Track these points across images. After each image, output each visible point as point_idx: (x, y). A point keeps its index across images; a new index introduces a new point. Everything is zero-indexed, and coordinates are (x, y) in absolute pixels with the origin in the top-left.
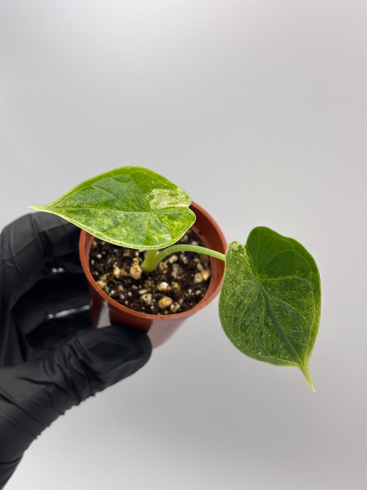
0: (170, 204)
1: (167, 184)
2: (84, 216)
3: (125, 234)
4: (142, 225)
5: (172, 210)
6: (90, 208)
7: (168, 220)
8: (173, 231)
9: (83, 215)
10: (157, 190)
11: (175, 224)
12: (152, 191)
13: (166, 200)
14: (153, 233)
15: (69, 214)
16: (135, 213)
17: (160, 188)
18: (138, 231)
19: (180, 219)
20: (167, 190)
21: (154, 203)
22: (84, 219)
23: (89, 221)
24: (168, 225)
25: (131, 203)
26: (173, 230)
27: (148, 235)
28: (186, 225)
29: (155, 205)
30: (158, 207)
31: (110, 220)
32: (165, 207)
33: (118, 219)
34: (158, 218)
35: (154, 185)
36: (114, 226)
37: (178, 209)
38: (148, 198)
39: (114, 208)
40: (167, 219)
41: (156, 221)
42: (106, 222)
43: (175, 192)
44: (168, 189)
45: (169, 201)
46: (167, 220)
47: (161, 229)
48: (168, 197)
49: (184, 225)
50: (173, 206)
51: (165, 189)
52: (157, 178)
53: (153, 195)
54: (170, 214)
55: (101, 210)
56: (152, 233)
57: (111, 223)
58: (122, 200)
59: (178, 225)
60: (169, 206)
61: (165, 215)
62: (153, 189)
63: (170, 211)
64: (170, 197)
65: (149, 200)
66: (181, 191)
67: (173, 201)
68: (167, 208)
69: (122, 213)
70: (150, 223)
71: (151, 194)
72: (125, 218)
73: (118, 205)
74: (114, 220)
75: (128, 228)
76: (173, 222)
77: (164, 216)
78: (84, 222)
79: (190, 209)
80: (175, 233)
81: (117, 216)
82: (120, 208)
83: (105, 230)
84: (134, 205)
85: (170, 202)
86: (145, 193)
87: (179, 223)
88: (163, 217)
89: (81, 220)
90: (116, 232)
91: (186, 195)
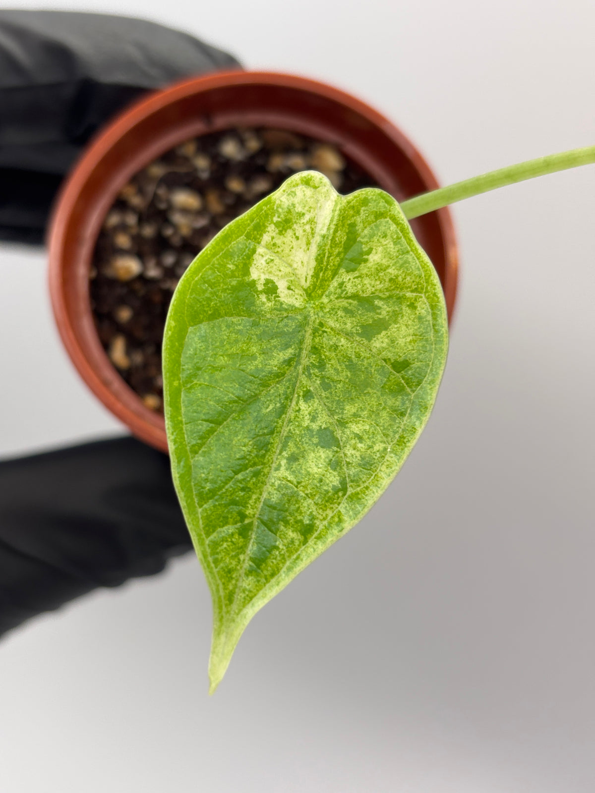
0: (308, 243)
1: (249, 225)
2: (282, 528)
3: (367, 427)
4: (350, 360)
5: (331, 247)
6: (259, 498)
7: (357, 274)
8: (400, 279)
9: (278, 529)
10: (255, 262)
11: (379, 261)
12: (254, 281)
13: (293, 251)
14: (386, 340)
15: (265, 572)
16: (305, 361)
17: (254, 251)
18: (367, 385)
19: (365, 240)
20: (265, 233)
21: (289, 288)
22: (293, 531)
23: (301, 521)
24: (373, 283)
25: (276, 362)
26: (397, 277)
27: (389, 359)
28: (397, 233)
29: (296, 290)
30: (303, 282)
31: (312, 455)
32: (313, 264)
33: (315, 426)
34: (337, 298)
35: (242, 265)
36: (335, 449)
37: (336, 231)
38: (269, 300)
39: (277, 423)
40: (351, 276)
41: (346, 310)
42: (315, 470)
43: (280, 210)
44: (265, 227)
45: (299, 241)
46: (357, 277)
47: (378, 311)
48: (285, 240)
49: (392, 237)
50: (318, 239)
51: (261, 235)
52: (223, 247)
53: (268, 282)
54: (338, 259)
55: (274, 465)
56: (384, 345)
57: (324, 454)
58: (261, 388)
59: (387, 254)
60: (314, 249)
61: (335, 273)
62: (247, 272)
63: (330, 254)
64: (290, 233)
65: (276, 301)
66: (284, 191)
67: (304, 231)
68: (319, 259)
69: (297, 403)
70: (348, 335)
71: (260, 287)
72: (316, 403)
73: (271, 407)
74: (315, 440)
75: (350, 409)
76: (369, 265)
77: (340, 280)
78: (302, 538)
79: (351, 196)
80: (408, 278)
81: (306, 423)
82: (282, 404)
83: (341, 483)
84: (281, 354)
85: (303, 241)
86: (253, 303)
87: (380, 249)
88: (341, 285)
89: (292, 542)
90: (358, 454)
91: (300, 182)
